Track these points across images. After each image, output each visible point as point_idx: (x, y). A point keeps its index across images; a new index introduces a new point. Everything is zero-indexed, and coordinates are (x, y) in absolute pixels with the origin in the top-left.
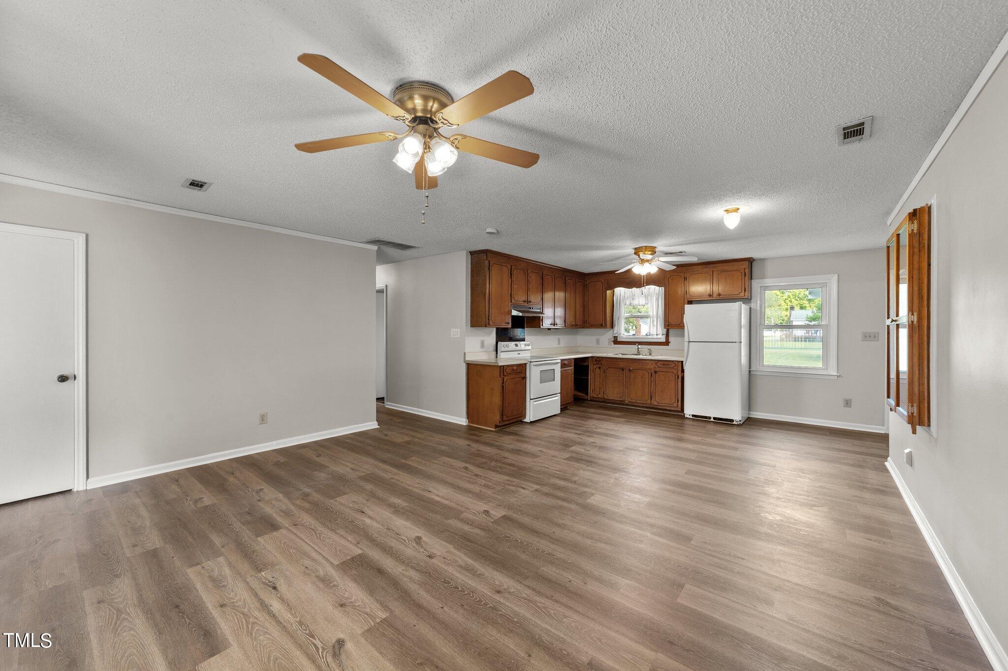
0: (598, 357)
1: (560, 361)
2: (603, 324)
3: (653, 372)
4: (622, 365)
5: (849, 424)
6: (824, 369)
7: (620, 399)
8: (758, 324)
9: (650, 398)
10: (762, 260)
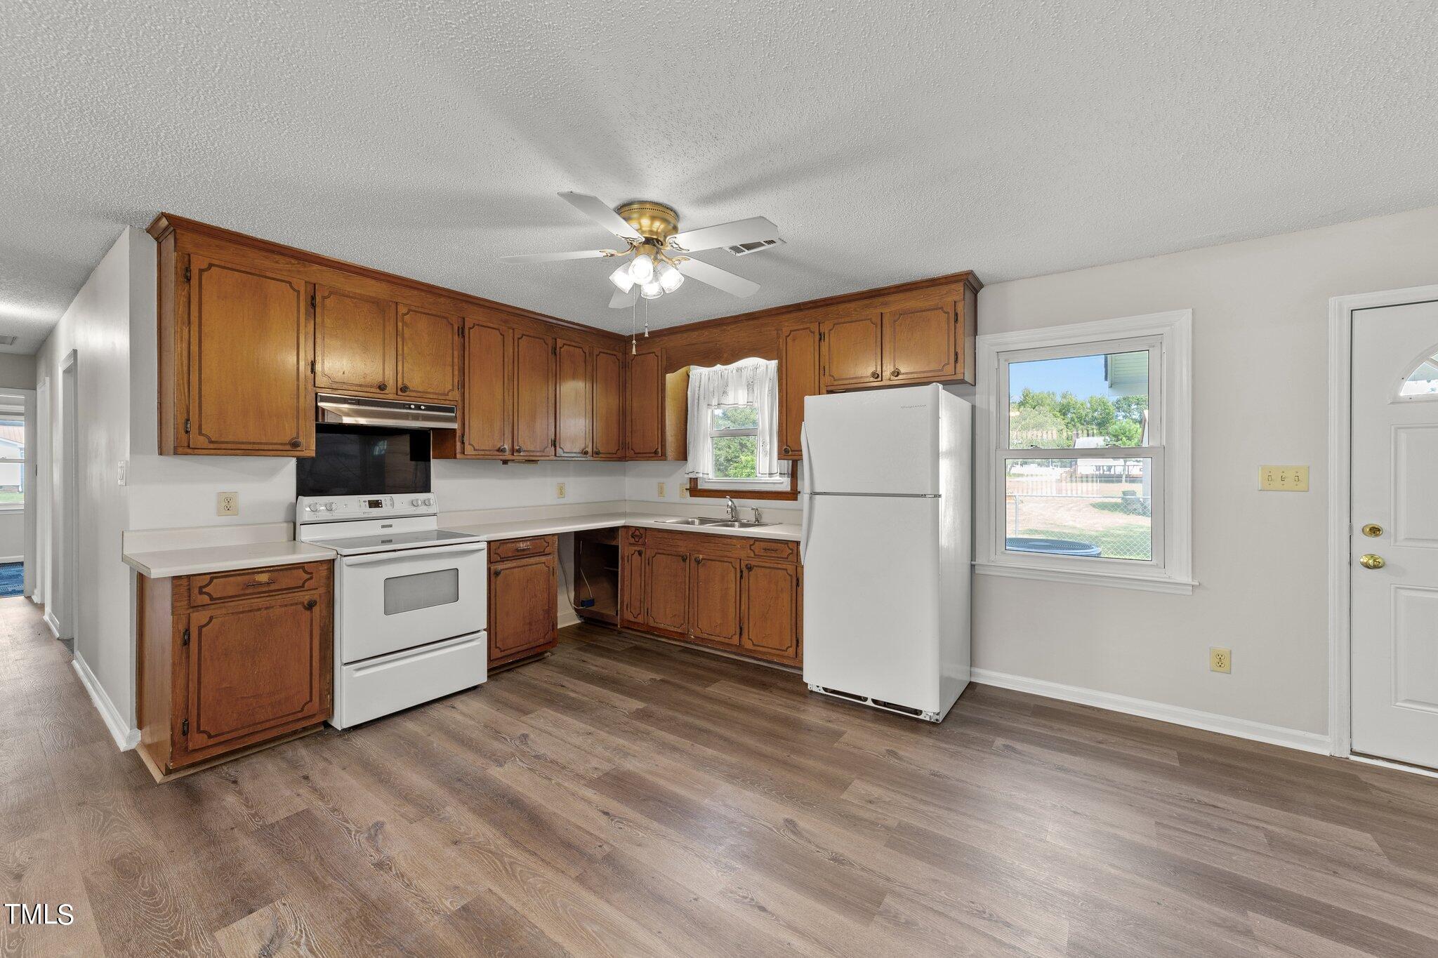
0: (637, 528)
1: (484, 545)
2: (660, 450)
3: (743, 566)
4: (683, 547)
5: (1223, 718)
6: (1157, 566)
7: (679, 631)
8: (993, 447)
9: (738, 631)
10: (1000, 281)
